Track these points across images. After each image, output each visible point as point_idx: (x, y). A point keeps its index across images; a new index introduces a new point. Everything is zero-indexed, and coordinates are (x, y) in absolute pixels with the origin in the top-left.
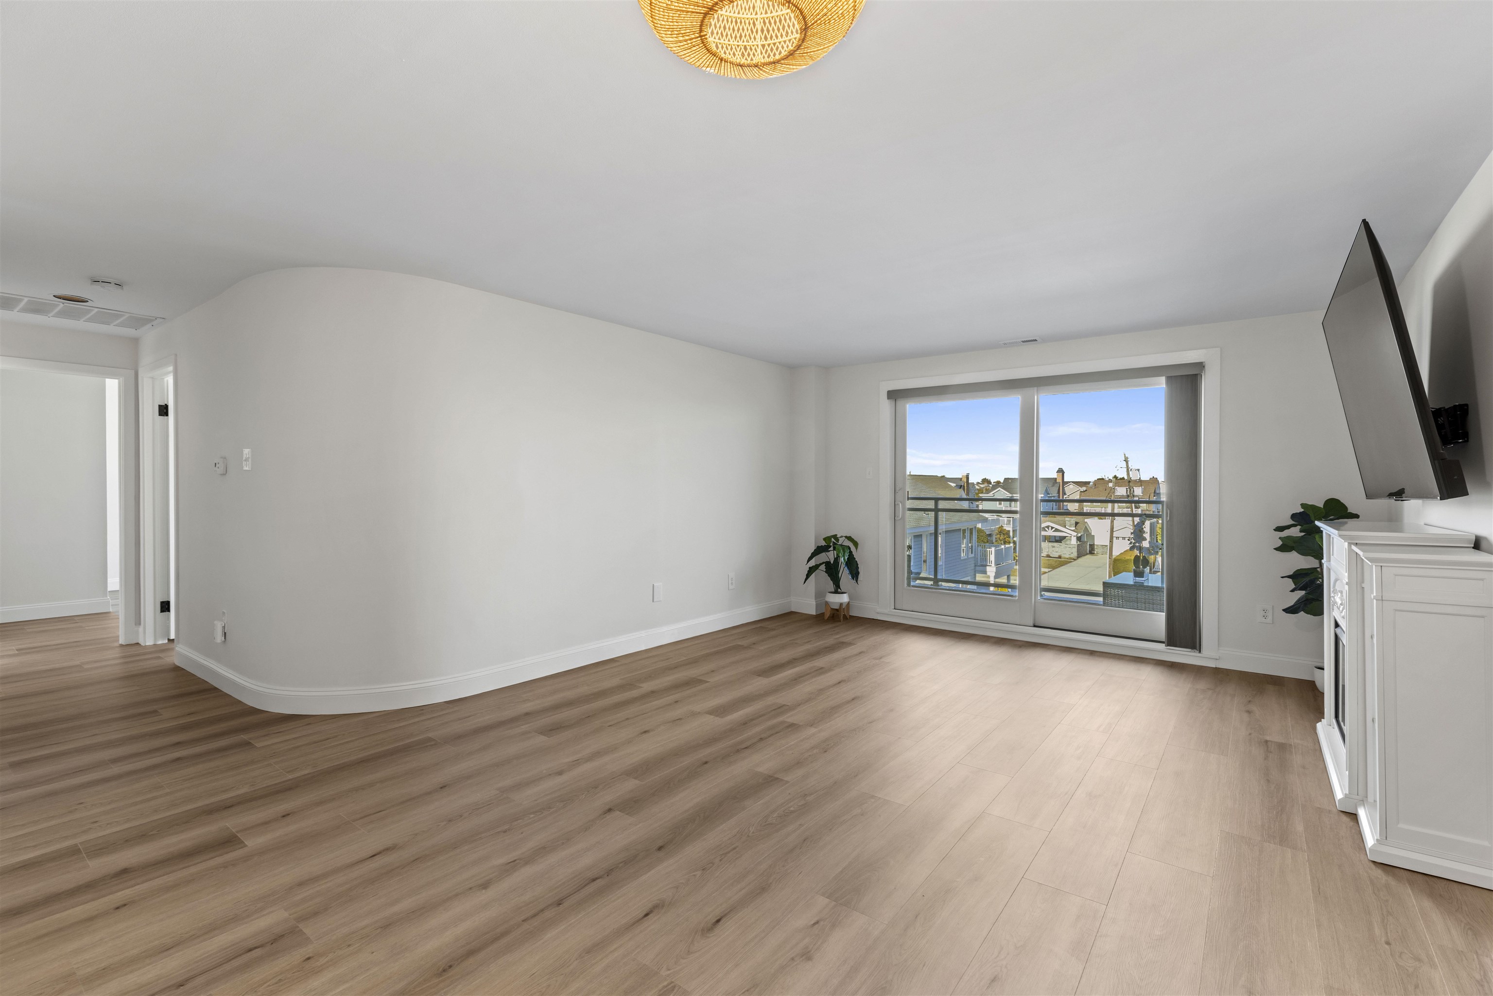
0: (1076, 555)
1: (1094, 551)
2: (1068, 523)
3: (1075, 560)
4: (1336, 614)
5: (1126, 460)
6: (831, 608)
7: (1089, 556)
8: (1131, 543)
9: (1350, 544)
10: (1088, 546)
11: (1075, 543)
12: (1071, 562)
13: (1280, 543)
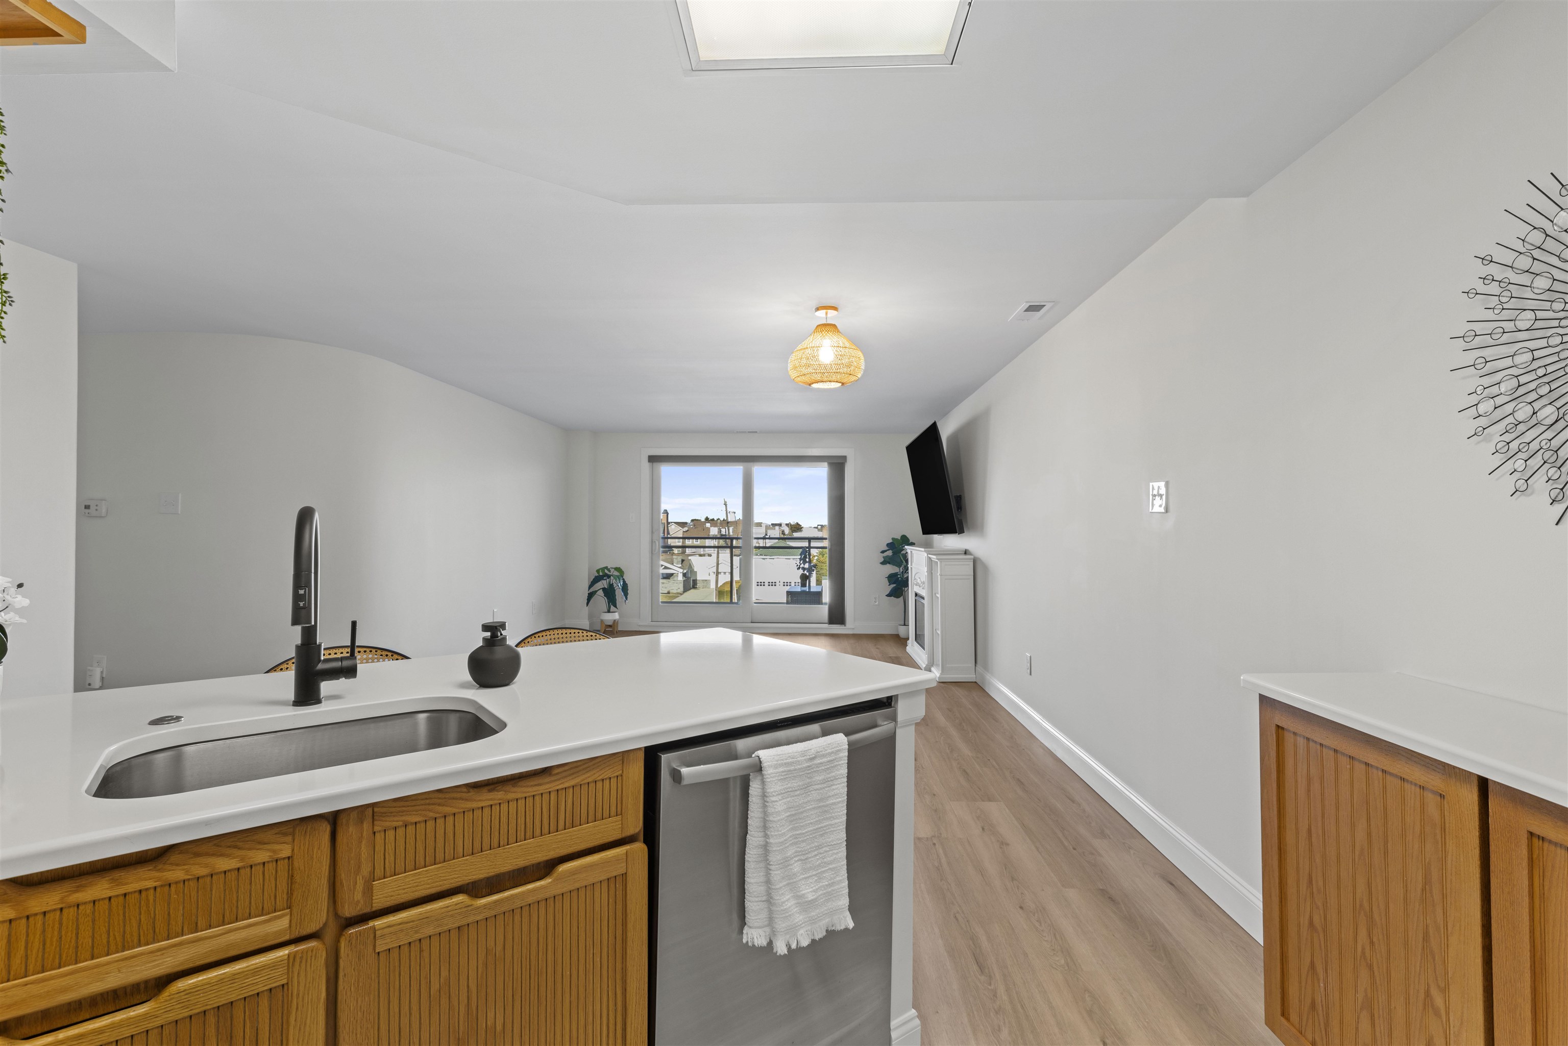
0: (682, 590)
1: (697, 585)
2: (675, 561)
3: (681, 594)
4: (917, 589)
5: (725, 504)
6: (606, 625)
7: (692, 591)
8: (797, 566)
9: (928, 554)
10: (692, 581)
11: (682, 579)
12: (679, 596)
13: (882, 560)
